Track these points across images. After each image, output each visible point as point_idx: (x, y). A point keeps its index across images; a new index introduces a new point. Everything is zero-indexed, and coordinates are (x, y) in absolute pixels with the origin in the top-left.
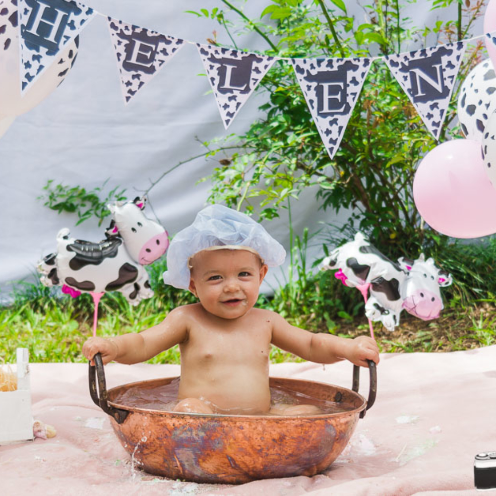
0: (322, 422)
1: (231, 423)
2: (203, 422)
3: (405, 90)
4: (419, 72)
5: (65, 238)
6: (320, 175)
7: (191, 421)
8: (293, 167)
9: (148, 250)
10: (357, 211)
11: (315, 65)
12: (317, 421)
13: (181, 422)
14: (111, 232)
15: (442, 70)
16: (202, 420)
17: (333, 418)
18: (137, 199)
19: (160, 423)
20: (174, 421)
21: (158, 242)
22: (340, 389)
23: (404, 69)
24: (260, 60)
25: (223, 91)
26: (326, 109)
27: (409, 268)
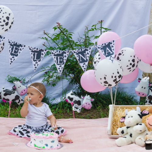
3: (77, 59)
4: (80, 55)
5: (3, 89)
11: (56, 52)
14: (14, 88)
15: (86, 55)
21: (24, 90)
23: (77, 54)
24: (43, 51)
25: (34, 61)
26: (59, 63)
27: (84, 98)
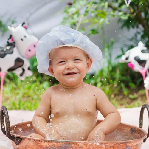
0: (124, 145)
1: (76, 145)
2: (61, 144)
6: (120, 11)
7: (55, 144)
8: (106, 7)
9: (30, 51)
10: (139, 30)
12: (122, 144)
13: (50, 144)
16: (61, 143)
17: (130, 142)
18: (24, 24)
19: (39, 145)
20: (46, 144)
22: (132, 127)
